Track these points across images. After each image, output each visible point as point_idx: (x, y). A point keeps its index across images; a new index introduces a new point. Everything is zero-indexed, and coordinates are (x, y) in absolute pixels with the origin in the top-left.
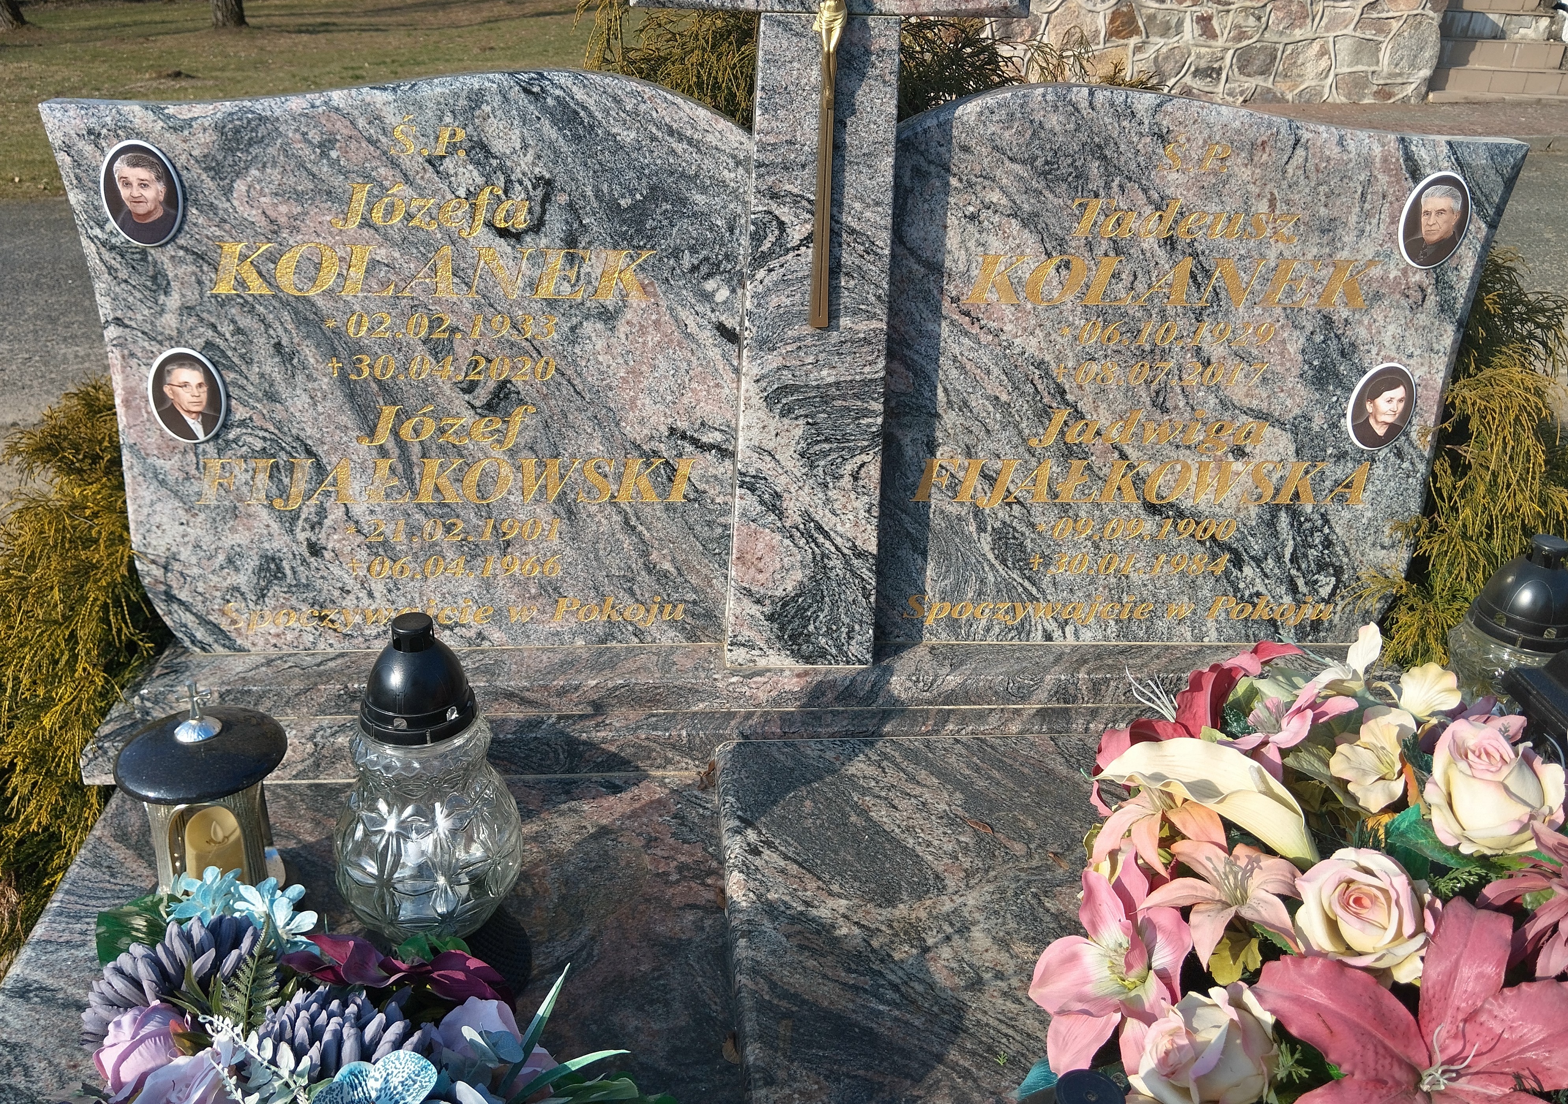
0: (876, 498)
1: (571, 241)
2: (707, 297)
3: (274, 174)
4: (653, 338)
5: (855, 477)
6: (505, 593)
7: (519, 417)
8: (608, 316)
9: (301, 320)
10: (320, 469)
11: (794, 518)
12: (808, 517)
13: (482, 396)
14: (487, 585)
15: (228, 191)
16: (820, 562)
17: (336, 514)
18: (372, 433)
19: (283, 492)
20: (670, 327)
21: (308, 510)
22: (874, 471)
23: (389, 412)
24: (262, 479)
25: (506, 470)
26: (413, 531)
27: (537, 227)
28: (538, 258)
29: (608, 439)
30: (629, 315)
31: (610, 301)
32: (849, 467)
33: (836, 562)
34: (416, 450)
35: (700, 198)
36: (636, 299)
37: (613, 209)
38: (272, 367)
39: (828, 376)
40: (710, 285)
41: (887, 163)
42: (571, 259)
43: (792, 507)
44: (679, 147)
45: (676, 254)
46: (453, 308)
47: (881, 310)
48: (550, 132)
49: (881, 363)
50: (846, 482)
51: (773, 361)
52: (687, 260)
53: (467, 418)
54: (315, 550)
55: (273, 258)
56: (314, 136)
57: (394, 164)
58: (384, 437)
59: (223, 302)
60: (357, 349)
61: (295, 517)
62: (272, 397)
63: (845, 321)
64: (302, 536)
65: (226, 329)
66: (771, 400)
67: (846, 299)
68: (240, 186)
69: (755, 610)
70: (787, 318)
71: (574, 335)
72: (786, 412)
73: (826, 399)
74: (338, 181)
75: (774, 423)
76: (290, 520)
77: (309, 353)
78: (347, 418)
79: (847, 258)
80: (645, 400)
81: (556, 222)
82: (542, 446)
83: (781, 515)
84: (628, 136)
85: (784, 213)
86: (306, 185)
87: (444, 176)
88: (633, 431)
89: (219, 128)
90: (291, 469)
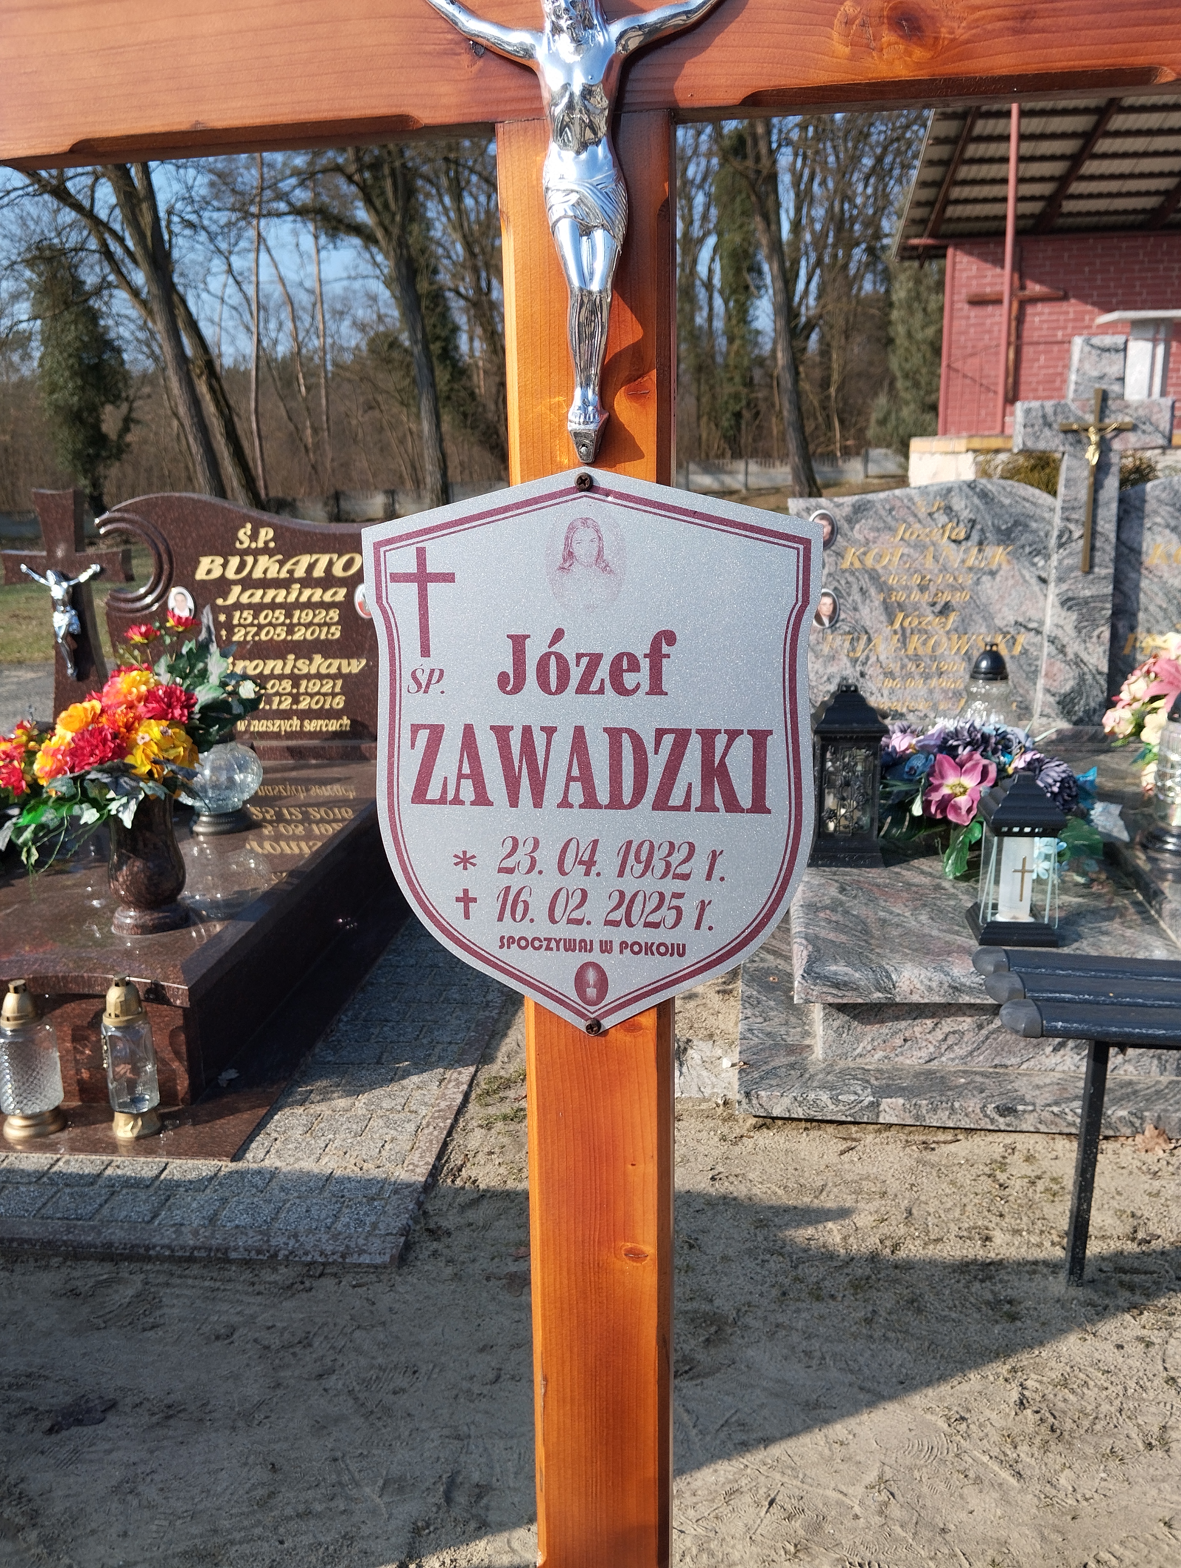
0: (1107, 646)
1: (980, 543)
2: (1034, 565)
3: (870, 521)
4: (1011, 582)
5: (1099, 637)
6: (938, 696)
7: (953, 617)
8: (993, 574)
9: (872, 578)
10: (869, 640)
11: (1071, 656)
12: (1077, 656)
13: (938, 608)
14: (931, 692)
15: (852, 529)
16: (1082, 678)
17: (873, 659)
18: (892, 623)
19: (854, 650)
20: (1018, 577)
21: (862, 658)
22: (1107, 635)
23: (901, 616)
24: (847, 644)
25: (944, 639)
26: (903, 667)
27: (967, 538)
28: (967, 551)
29: (988, 627)
30: (1001, 573)
31: (994, 567)
32: (1096, 633)
33: (1088, 677)
34: (908, 631)
35: (1034, 525)
36: (1005, 567)
37: (998, 530)
38: (857, 596)
39: (1087, 593)
40: (1036, 560)
41: (1114, 506)
42: (980, 551)
43: (1070, 651)
44: (1027, 505)
45: (1023, 547)
46: (931, 572)
47: (1111, 565)
48: (976, 501)
49: (1111, 587)
50: (1094, 640)
51: (1064, 587)
52: (1028, 549)
53: (930, 618)
54: (862, 675)
55: (865, 554)
56: (888, 507)
57: (915, 516)
58: (897, 626)
59: (844, 571)
60: (891, 589)
61: (857, 660)
62: (855, 609)
63: (1096, 570)
64: (858, 668)
65: (843, 582)
66: (1063, 604)
67: (1097, 560)
68: (857, 527)
69: (1052, 699)
70: (1071, 569)
71: (978, 582)
72: (1069, 609)
73: (1087, 603)
74: (893, 523)
75: (1064, 613)
76: (854, 661)
77: (873, 591)
78: (883, 618)
79: (1098, 544)
80: (1005, 609)
81: (975, 536)
82: (960, 629)
83: (1065, 655)
84: (1007, 502)
85: (1072, 526)
86: (881, 525)
87: (934, 520)
88: (999, 622)
89: (853, 506)
90: (858, 639)
